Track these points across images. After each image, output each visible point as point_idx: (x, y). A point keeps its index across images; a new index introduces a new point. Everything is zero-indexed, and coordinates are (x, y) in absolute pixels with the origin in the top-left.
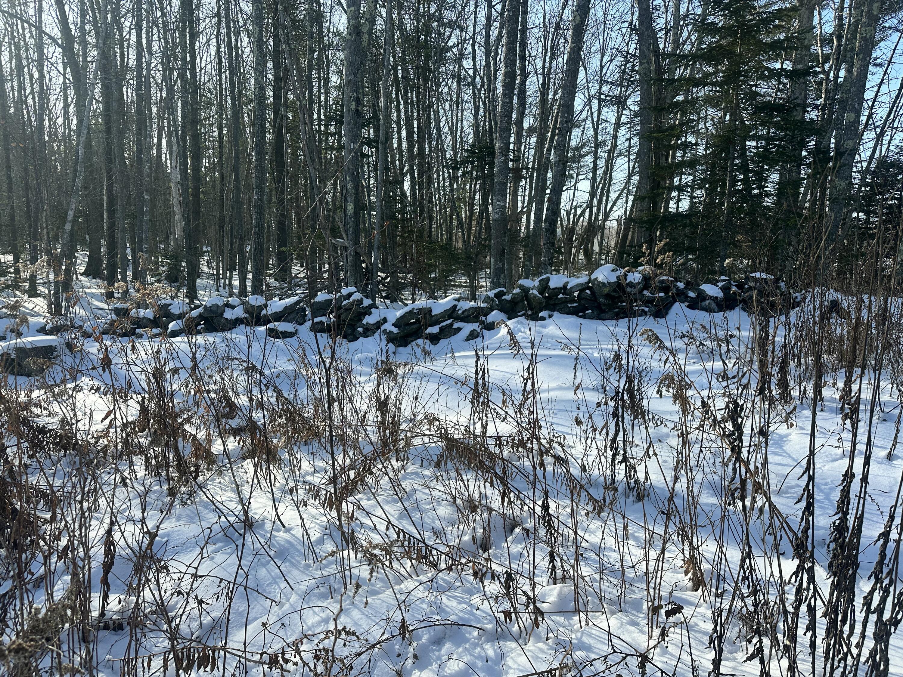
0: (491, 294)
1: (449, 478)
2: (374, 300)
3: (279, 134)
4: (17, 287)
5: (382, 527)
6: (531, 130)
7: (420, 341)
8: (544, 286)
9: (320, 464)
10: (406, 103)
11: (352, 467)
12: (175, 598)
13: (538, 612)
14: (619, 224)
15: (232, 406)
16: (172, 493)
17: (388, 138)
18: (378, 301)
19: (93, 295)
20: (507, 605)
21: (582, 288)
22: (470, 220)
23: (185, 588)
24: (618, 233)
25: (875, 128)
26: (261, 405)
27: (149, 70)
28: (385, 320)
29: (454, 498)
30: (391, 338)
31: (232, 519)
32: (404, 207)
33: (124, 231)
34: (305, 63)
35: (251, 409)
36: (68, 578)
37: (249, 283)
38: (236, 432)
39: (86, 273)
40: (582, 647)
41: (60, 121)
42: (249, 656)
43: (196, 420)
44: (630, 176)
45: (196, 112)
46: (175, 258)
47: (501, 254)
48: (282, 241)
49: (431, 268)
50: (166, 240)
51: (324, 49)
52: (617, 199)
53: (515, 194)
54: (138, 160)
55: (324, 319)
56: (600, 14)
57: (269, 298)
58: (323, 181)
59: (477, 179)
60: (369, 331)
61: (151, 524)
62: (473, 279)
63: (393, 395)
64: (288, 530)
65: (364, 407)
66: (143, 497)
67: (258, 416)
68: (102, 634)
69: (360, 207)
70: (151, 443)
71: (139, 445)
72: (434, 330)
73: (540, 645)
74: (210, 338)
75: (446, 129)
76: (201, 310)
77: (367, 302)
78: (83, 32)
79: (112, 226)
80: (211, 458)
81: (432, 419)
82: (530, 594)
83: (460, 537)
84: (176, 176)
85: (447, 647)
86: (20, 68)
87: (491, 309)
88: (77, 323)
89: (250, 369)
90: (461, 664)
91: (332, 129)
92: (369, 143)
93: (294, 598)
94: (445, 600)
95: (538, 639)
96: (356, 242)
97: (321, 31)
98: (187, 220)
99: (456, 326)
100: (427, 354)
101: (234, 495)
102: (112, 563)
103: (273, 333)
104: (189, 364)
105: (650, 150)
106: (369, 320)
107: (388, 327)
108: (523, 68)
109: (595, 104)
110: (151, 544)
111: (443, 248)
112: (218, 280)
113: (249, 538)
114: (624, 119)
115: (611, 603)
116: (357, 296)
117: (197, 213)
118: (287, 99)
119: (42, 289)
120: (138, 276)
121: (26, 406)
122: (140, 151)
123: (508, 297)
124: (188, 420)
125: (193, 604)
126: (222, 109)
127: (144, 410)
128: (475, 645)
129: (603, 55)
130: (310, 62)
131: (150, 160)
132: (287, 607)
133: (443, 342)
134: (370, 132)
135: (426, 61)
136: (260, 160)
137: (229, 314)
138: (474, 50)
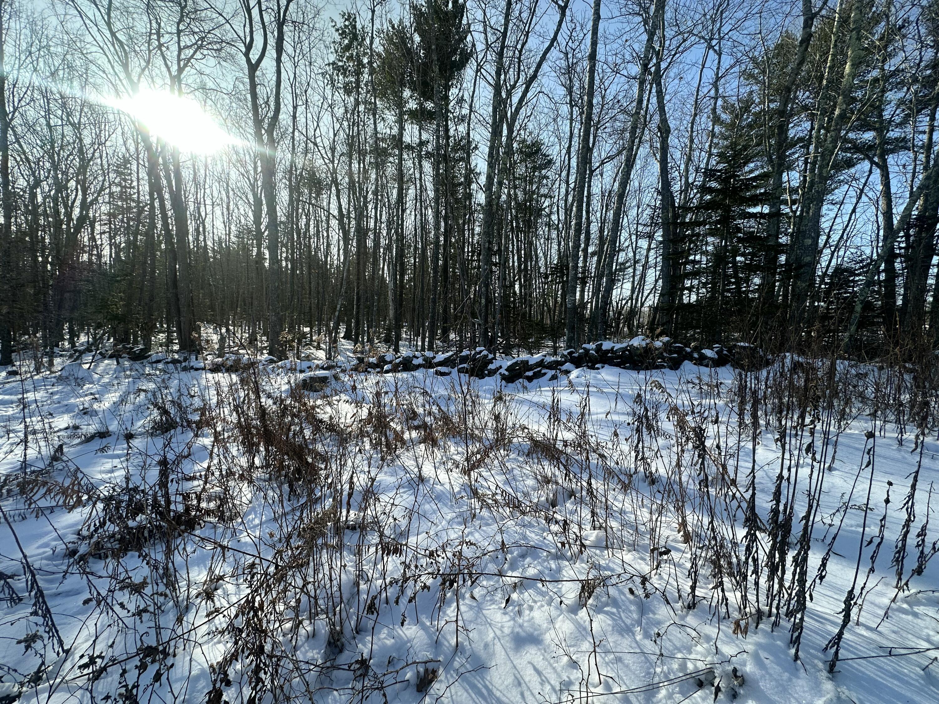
0: (566, 353)
1: (534, 463)
2: (495, 355)
3: (445, 261)
4: (311, 344)
5: (493, 488)
6: (593, 254)
7: (521, 380)
8: (599, 349)
9: (460, 449)
10: (518, 241)
11: (478, 452)
12: (382, 516)
13: (583, 545)
14: (650, 310)
15: (414, 413)
16: (383, 459)
17: (507, 260)
18: (498, 355)
19: (348, 350)
20: (563, 539)
21: (624, 350)
22: (555, 307)
23: (387, 511)
24: (649, 316)
25: (830, 247)
26: (430, 414)
27: (380, 229)
28: (501, 367)
29: (535, 474)
30: (504, 377)
31: (413, 476)
32: (515, 300)
33: (363, 316)
34: (461, 222)
35: (425, 416)
36: (331, 500)
37: (426, 344)
38: (417, 428)
39: (344, 338)
40: (608, 568)
41: (335, 257)
42: (419, 550)
43: (396, 420)
44: (656, 281)
45: (402, 250)
46: (389, 330)
47: (572, 329)
48: (445, 320)
49: (530, 336)
50: (384, 320)
51: (471, 214)
52: (649, 294)
53: (582, 292)
54: (373, 278)
55: (465, 365)
56: (637, 184)
57: (437, 353)
58: (469, 287)
59: (559, 283)
60: (492, 373)
61: (373, 474)
62: (555, 343)
63: (503, 413)
64: (442, 485)
65: (486, 418)
66: (370, 459)
67: (428, 419)
68: (346, 531)
69: (489, 301)
70: (374, 431)
71: (367, 432)
72: (530, 373)
73: (583, 565)
74: (405, 375)
75: (541, 255)
76: (401, 359)
77: (491, 356)
78: (349, 212)
79: (358, 313)
80: (403, 442)
81: (524, 428)
82: (578, 534)
83: (539, 498)
84: (391, 286)
85: (528, 560)
86: (318, 231)
87: (565, 362)
88: (339, 364)
89: (425, 393)
90: (536, 571)
91: (475, 258)
92: (495, 265)
93: (444, 523)
94: (528, 533)
95: (582, 561)
96: (486, 321)
97: (470, 203)
98: (396, 309)
99: (543, 371)
100: (525, 388)
101: (414, 463)
102: (352, 493)
103: (438, 373)
104: (393, 389)
105: (669, 265)
106: (491, 367)
107: (503, 371)
108: (588, 218)
109: (634, 237)
110: (372, 484)
111: (537, 324)
112: (410, 342)
113: (421, 487)
114: (653, 246)
115: (629, 545)
116: (485, 352)
117: (401, 305)
118: (451, 241)
119: (323, 346)
120: (370, 340)
121: (313, 408)
122: (374, 273)
123: (576, 355)
124: (392, 420)
125: (391, 520)
126: (416, 248)
127: (370, 413)
128: (544, 561)
129: (638, 208)
130: (464, 221)
131: (378, 278)
132: (440, 527)
133: (535, 381)
134: (496, 259)
135: (530, 217)
136: (435, 277)
137: (415, 362)
138: (558, 209)
